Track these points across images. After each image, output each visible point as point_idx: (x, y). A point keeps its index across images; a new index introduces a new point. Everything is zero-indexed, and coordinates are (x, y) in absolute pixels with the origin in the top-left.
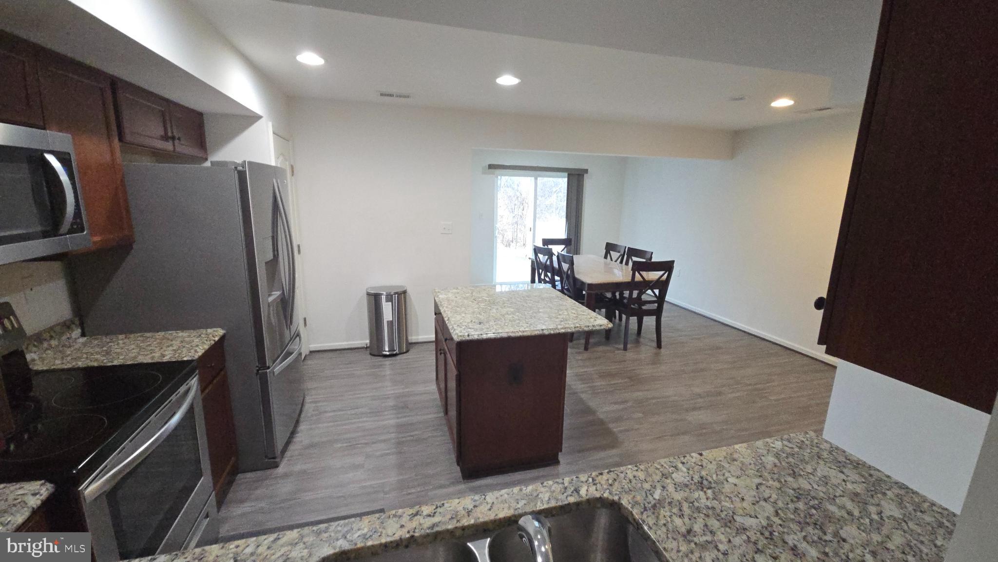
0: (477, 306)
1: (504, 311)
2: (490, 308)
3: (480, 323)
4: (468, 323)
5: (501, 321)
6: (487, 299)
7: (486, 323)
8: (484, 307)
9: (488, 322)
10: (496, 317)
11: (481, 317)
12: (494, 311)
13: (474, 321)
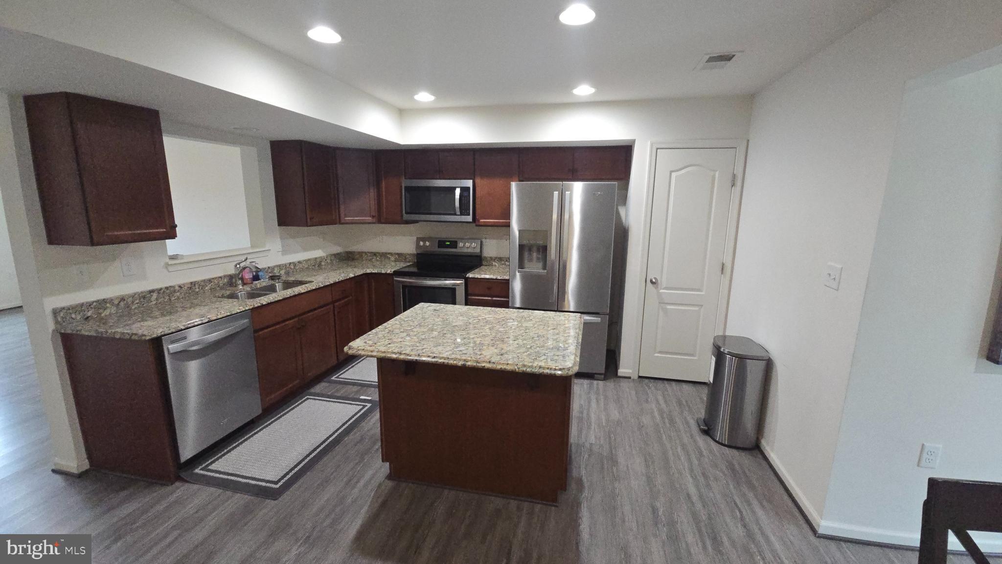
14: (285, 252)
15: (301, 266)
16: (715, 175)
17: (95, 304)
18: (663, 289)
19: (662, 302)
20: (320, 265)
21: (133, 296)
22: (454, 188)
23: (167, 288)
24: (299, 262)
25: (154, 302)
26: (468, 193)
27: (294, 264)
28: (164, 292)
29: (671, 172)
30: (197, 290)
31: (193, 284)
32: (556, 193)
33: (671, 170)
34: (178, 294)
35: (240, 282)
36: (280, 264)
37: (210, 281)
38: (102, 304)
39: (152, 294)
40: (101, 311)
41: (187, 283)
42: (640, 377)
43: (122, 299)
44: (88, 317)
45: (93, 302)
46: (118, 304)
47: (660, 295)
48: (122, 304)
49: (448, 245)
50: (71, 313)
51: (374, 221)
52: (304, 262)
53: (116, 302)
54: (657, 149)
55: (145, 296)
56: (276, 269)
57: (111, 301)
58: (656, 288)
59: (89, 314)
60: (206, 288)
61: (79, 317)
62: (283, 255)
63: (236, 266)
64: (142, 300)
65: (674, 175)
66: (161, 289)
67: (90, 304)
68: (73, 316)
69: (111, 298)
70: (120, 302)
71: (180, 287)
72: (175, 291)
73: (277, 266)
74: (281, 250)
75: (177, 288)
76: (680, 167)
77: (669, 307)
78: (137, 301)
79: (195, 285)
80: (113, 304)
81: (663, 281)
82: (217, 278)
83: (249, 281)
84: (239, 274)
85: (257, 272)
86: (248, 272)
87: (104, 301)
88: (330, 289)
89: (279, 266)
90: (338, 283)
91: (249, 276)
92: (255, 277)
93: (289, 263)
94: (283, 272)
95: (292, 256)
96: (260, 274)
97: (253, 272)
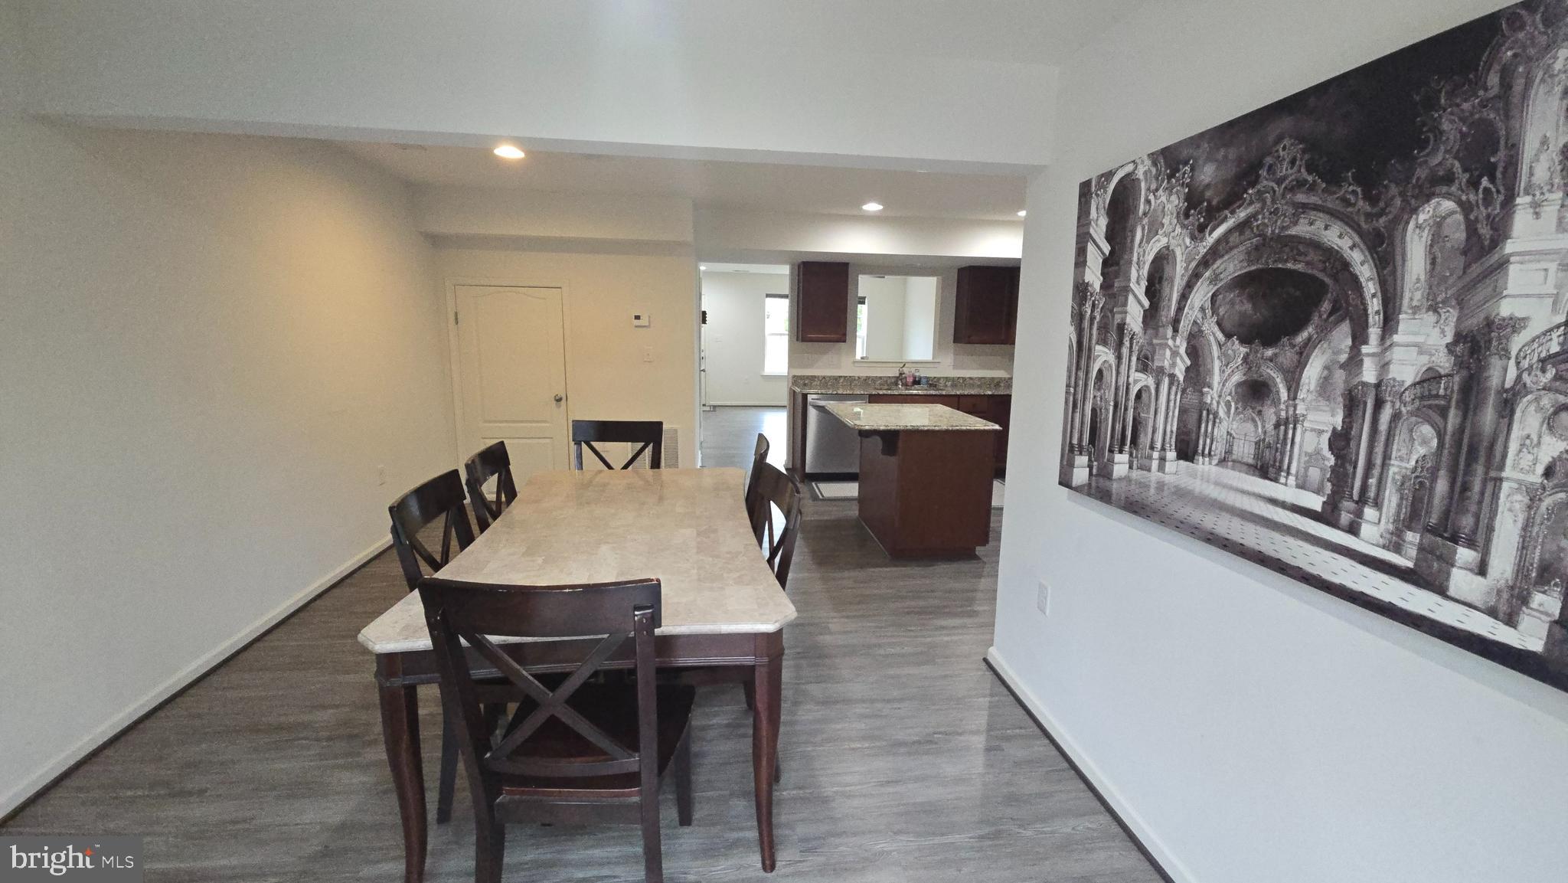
14: (955, 367)
15: (971, 382)
20: (996, 383)
21: (830, 377)
23: (851, 376)
24: (971, 378)
25: (842, 384)
27: (964, 379)
28: (849, 379)
30: (871, 382)
31: (868, 378)
34: (857, 382)
35: (900, 382)
36: (947, 376)
37: (881, 378)
38: (813, 378)
39: (841, 378)
40: (812, 381)
41: (865, 376)
43: (824, 377)
45: (805, 374)
48: (823, 380)
50: (798, 380)
52: (977, 380)
55: (837, 379)
56: (942, 380)
57: (818, 377)
59: (806, 382)
60: (878, 382)
61: (801, 382)
62: (954, 368)
63: (899, 370)
64: (834, 381)
66: (847, 376)
67: (804, 376)
71: (859, 377)
72: (855, 380)
73: (944, 378)
74: (952, 364)
75: (857, 378)
78: (832, 381)
80: (818, 379)
82: (887, 376)
83: (910, 384)
84: (901, 377)
85: (920, 378)
86: (909, 377)
87: (815, 377)
88: (957, 399)
89: (947, 378)
90: (968, 395)
91: (910, 380)
92: (917, 382)
93: (959, 378)
94: (949, 384)
95: (964, 371)
96: (923, 381)
97: (915, 377)
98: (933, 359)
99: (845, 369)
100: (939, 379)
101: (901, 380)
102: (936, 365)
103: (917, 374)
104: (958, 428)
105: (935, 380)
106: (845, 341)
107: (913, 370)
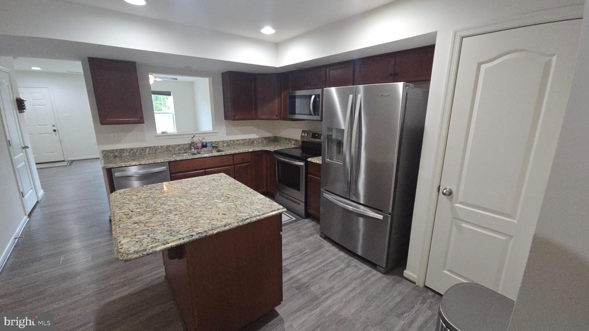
0: (222, 191)
1: (199, 190)
2: (210, 191)
3: (214, 179)
4: (221, 179)
5: (200, 182)
6: (216, 201)
7: (210, 180)
8: (217, 191)
9: (209, 181)
10: (204, 184)
11: (215, 183)
12: (206, 189)
13: (219, 180)
14: (228, 134)
15: (238, 142)
16: (550, 61)
17: (119, 150)
18: (458, 203)
19: (456, 218)
20: (253, 142)
21: (137, 149)
22: (311, 96)
23: (154, 147)
24: (237, 140)
25: (148, 153)
26: (319, 98)
27: (234, 141)
28: (153, 148)
29: (480, 64)
30: (171, 149)
31: (168, 147)
32: (351, 96)
33: (481, 60)
34: (160, 150)
35: (193, 147)
36: (223, 140)
37: (178, 145)
38: (122, 151)
39: (146, 148)
40: (122, 154)
41: (165, 146)
42: (426, 287)
43: (132, 149)
44: (116, 156)
45: (118, 149)
46: (130, 152)
47: (454, 209)
48: (131, 151)
49: (317, 136)
50: (108, 153)
51: (278, 118)
52: (241, 140)
53: (129, 151)
54: (463, 37)
55: (144, 149)
57: (126, 150)
58: (450, 201)
59: (116, 154)
60: (176, 149)
61: (112, 155)
63: (191, 139)
64: (141, 151)
65: (483, 67)
66: (151, 147)
67: (117, 150)
68: (109, 154)
69: (126, 149)
70: (130, 151)
71: (161, 147)
72: (158, 149)
73: (221, 141)
74: (225, 133)
76: (493, 56)
77: (464, 225)
78: (139, 151)
79: (170, 147)
81: (460, 194)
82: (183, 144)
83: (199, 147)
84: (192, 145)
85: (206, 143)
86: (199, 143)
87: (123, 150)
88: (232, 157)
89: (223, 141)
90: (238, 153)
91: (200, 145)
92: (204, 146)
93: (231, 141)
94: (225, 145)
95: (233, 136)
96: (209, 145)
97: (203, 143)
98: (213, 129)
99: (149, 142)
100: (219, 142)
101: (193, 146)
102: (215, 134)
103: (204, 141)
104: (248, 221)
105: (216, 143)
106: (143, 123)
107: (201, 139)
